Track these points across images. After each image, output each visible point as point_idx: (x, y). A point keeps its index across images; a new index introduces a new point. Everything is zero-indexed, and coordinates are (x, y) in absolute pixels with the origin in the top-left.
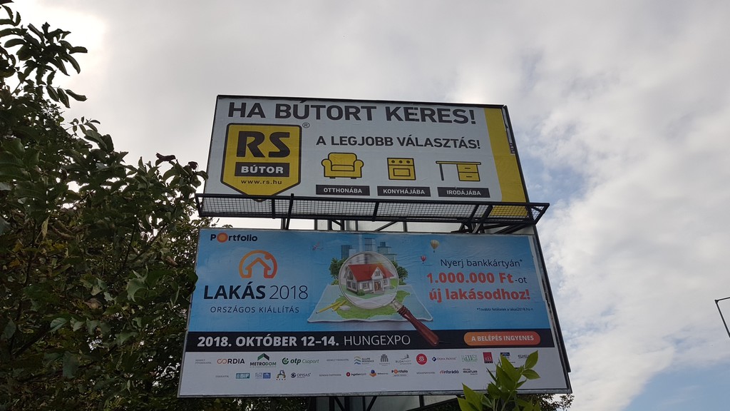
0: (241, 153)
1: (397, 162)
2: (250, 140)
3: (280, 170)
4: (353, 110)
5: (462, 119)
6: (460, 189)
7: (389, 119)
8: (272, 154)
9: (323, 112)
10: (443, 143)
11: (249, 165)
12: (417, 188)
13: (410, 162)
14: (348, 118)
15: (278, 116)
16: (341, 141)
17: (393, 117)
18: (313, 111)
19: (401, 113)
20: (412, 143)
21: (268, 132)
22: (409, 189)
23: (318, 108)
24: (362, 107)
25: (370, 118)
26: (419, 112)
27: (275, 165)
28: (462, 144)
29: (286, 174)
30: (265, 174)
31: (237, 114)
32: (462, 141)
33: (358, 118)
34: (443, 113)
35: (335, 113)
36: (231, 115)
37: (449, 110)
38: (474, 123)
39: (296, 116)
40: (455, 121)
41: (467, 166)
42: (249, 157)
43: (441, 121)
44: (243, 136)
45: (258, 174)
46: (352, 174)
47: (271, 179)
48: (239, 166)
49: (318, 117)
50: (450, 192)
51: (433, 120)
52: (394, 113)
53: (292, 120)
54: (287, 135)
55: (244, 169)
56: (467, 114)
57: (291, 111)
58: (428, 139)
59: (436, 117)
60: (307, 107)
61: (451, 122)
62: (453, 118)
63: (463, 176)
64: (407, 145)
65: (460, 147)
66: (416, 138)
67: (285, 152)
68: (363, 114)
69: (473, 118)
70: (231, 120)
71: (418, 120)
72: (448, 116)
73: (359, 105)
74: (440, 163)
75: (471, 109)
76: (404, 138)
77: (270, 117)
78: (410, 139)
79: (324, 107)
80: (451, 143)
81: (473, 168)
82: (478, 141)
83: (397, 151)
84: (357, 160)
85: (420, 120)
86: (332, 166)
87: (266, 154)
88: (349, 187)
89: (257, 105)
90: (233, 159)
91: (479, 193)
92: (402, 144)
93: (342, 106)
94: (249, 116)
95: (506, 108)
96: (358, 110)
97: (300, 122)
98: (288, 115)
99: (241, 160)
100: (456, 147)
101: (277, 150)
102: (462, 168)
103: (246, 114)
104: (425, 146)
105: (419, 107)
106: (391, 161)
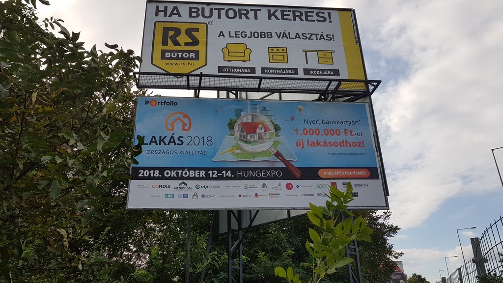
0: (165, 43)
1: (275, 50)
2: (171, 33)
3: (193, 55)
4: (244, 12)
5: (322, 19)
6: (319, 70)
7: (270, 18)
8: (187, 44)
9: (223, 13)
10: (308, 36)
11: (171, 51)
12: (289, 69)
13: (285, 50)
14: (240, 18)
15: (190, 16)
16: (236, 34)
17: (273, 17)
18: (215, 13)
19: (278, 14)
20: (286, 36)
21: (183, 28)
22: (283, 69)
23: (219, 10)
24: (251, 10)
25: (256, 18)
26: (291, 13)
27: (189, 52)
28: (322, 37)
29: (197, 58)
30: (182, 58)
31: (161, 14)
32: (322, 35)
33: (248, 18)
34: (309, 14)
35: (231, 14)
36: (157, 15)
37: (313, 12)
38: (330, 22)
39: (203, 16)
40: (317, 20)
41: (324, 53)
42: (171, 46)
43: (307, 20)
44: (166, 30)
45: (177, 58)
46: (243, 59)
47: (186, 62)
48: (163, 52)
49: (219, 17)
50: (312, 72)
51: (302, 20)
52: (274, 14)
53: (201, 19)
54: (197, 30)
55: (167, 55)
56: (326, 16)
57: (200, 12)
58: (297, 34)
59: (303, 17)
60: (211, 9)
61: (314, 21)
62: (316, 18)
63: (322, 61)
64: (282, 38)
65: (320, 39)
66: (289, 33)
67: (196, 42)
68: (251, 15)
69: (330, 18)
70: (157, 19)
71: (290, 20)
72: (312, 16)
73: (248, 8)
74: (306, 51)
75: (329, 11)
76: (281, 33)
77: (185, 17)
78: (284, 33)
79: (224, 9)
80: (314, 37)
81: (329, 55)
82: (333, 35)
83: (275, 42)
84: (247, 48)
85: (292, 20)
86: (229, 53)
87: (183, 44)
88: (241, 68)
89: (175, 8)
90: (159, 47)
91: (332, 73)
92: (279, 37)
93: (237, 8)
94: (170, 16)
95: (354, 11)
96: (248, 12)
97: (206, 21)
98: (198, 16)
99: (165, 48)
100: (317, 39)
101: (191, 41)
102: (321, 55)
103: (168, 14)
104: (295, 38)
105: (292, 10)
106: (271, 50)
